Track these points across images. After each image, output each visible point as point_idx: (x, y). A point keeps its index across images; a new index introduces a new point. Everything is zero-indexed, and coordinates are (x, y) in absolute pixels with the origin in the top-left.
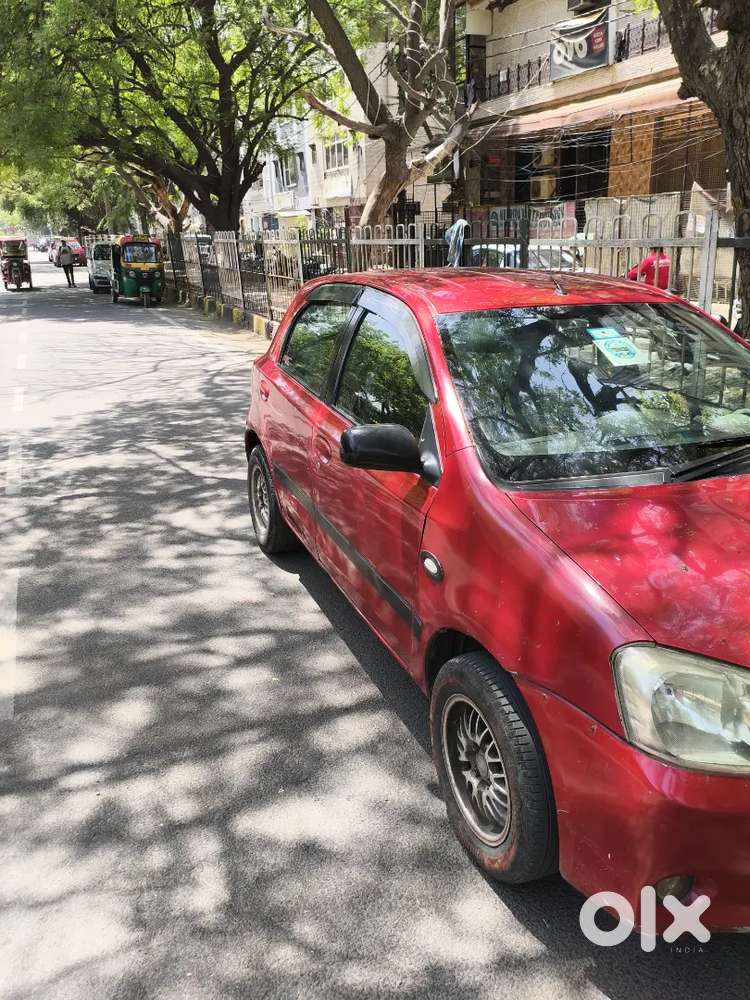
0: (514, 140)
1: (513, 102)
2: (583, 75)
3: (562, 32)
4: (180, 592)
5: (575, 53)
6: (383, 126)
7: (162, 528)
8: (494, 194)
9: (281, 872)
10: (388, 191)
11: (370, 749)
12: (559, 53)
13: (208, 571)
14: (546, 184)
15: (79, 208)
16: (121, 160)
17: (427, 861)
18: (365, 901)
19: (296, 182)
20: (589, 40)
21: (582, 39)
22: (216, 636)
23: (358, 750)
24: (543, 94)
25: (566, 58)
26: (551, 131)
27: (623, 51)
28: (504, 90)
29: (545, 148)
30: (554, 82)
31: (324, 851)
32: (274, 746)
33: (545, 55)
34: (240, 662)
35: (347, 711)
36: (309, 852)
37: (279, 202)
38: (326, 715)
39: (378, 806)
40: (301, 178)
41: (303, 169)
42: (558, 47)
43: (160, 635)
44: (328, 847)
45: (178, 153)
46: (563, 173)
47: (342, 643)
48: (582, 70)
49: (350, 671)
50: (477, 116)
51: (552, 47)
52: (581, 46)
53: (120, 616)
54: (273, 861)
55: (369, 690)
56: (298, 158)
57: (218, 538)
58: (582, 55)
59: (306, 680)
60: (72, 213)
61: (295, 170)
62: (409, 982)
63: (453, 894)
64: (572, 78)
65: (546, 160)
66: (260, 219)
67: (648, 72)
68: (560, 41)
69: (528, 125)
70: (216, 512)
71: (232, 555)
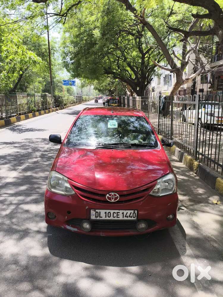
6: (175, 69)
10: (177, 86)
15: (111, 89)
16: (115, 78)
19: (169, 83)
37: (164, 88)
40: (170, 82)
41: (171, 79)
45: (131, 76)
56: (170, 76)
60: (110, 91)
61: (169, 80)
66: (158, 93)
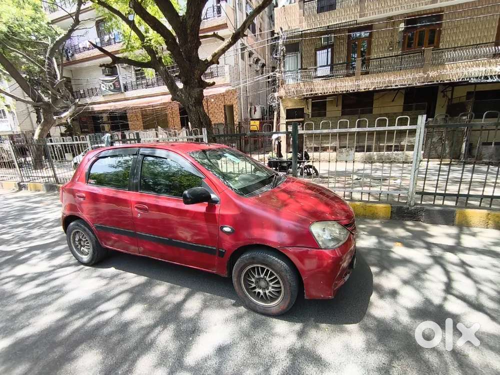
0: (93, 112)
1: (88, 100)
2: (114, 94)
3: (103, 81)
4: (57, 299)
5: (109, 88)
6: (40, 103)
7: (11, 279)
8: (86, 130)
9: (221, 363)
11: (205, 306)
12: (103, 87)
13: (64, 285)
14: (107, 127)
17: (255, 325)
18: (253, 349)
20: (114, 84)
21: (111, 84)
22: (99, 306)
23: (202, 310)
24: (100, 99)
25: (106, 89)
26: (107, 110)
27: (126, 89)
28: (83, 96)
29: (105, 115)
30: (103, 95)
31: (226, 346)
32: (172, 327)
33: (98, 87)
34: (123, 309)
35: (184, 301)
36: (222, 350)
38: (179, 306)
39: (227, 321)
42: (102, 85)
43: (67, 321)
44: (226, 343)
46: (112, 123)
47: (158, 282)
48: (113, 93)
49: (172, 288)
50: (80, 103)
51: (100, 85)
52: (111, 86)
53: (28, 325)
54: (214, 362)
55: (185, 290)
57: (54, 270)
58: (112, 88)
59: (158, 299)
62: (288, 360)
63: (272, 329)
64: (110, 95)
65: (105, 119)
67: (136, 96)
68: (103, 83)
69: (97, 108)
70: (40, 261)
71: (70, 274)
